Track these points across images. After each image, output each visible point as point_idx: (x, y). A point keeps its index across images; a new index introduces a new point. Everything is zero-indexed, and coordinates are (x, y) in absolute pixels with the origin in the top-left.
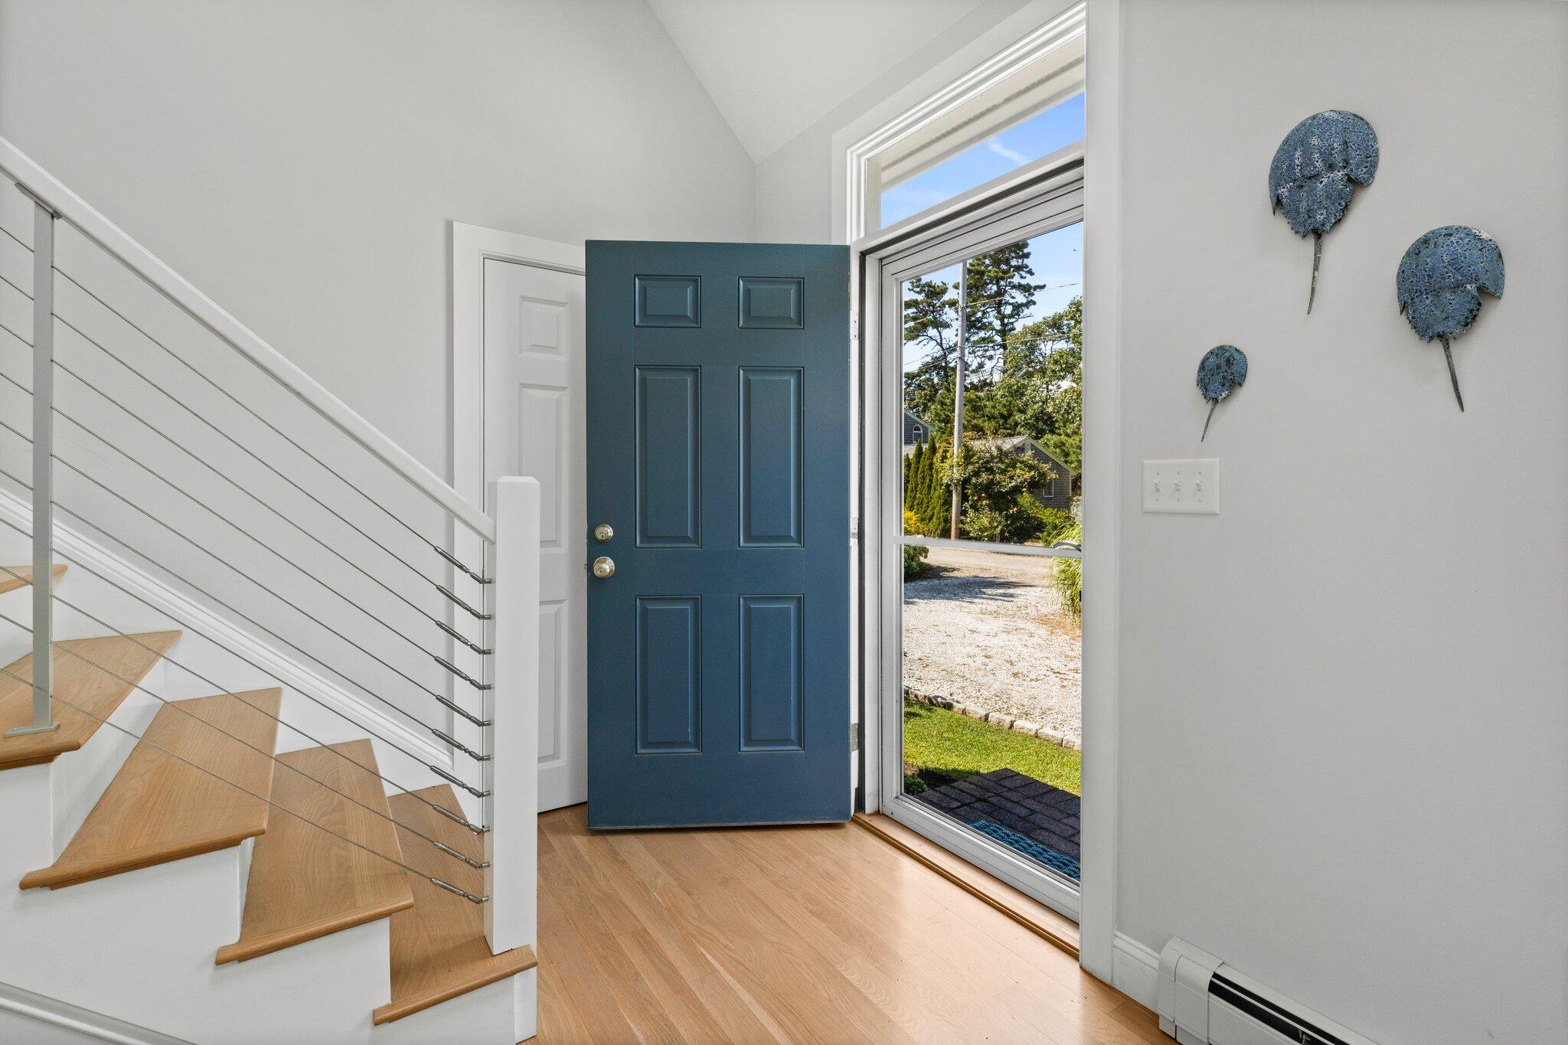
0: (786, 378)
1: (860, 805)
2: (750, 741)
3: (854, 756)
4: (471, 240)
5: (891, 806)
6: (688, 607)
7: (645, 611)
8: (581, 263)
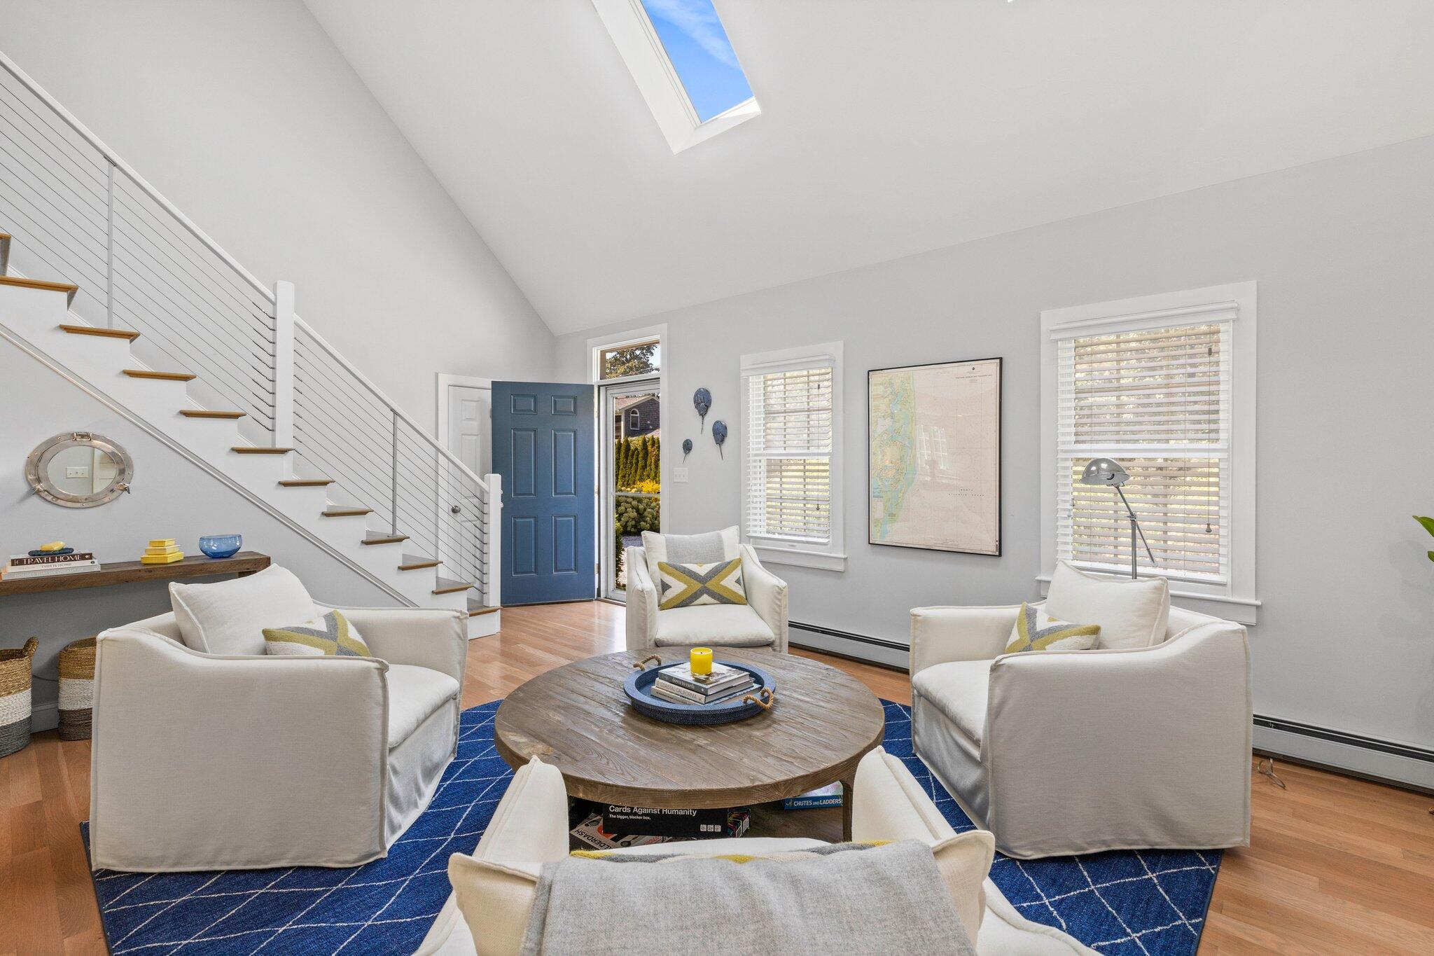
0: (570, 433)
1: (599, 595)
2: (556, 570)
3: (597, 576)
4: (444, 380)
5: (611, 594)
6: (532, 520)
7: (515, 522)
8: (490, 387)
